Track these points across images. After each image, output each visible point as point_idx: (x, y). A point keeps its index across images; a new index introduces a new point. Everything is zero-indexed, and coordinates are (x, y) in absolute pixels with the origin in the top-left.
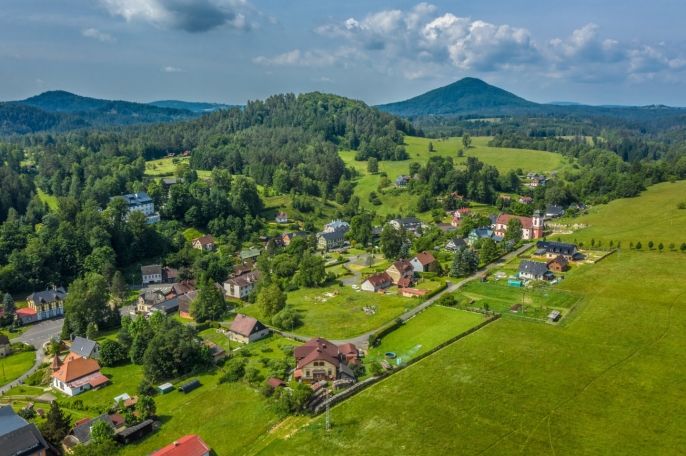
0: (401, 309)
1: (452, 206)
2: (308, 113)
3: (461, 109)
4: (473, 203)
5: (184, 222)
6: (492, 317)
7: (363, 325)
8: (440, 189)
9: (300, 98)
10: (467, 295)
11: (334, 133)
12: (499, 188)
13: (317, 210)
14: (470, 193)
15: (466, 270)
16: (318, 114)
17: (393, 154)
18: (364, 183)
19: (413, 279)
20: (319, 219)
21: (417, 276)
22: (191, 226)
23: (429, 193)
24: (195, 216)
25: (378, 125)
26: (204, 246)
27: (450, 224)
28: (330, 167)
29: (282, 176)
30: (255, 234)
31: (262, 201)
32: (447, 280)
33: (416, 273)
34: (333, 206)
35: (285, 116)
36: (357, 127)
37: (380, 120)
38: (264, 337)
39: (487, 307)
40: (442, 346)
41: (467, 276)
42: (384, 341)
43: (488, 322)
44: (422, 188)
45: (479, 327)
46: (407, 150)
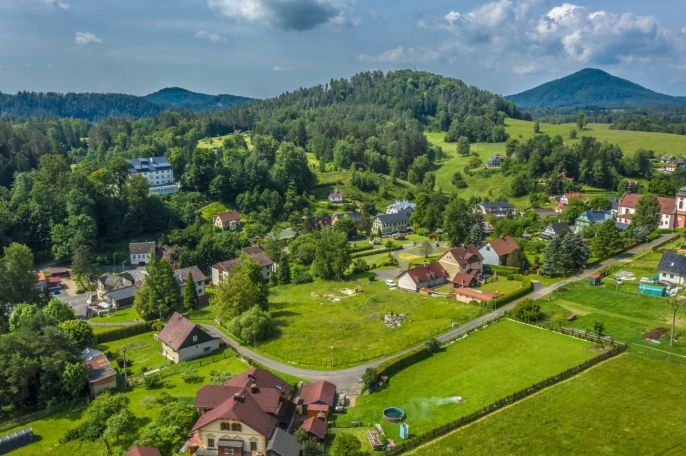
0: (447, 321)
1: (557, 190)
2: (395, 90)
3: (578, 103)
4: (585, 188)
5: (209, 194)
6: (608, 348)
7: (373, 346)
8: (542, 169)
9: (388, 76)
10: (565, 304)
11: (423, 113)
12: (623, 172)
13: (382, 190)
14: (583, 174)
15: (567, 266)
16: (407, 91)
17: (490, 134)
18: (449, 165)
19: (478, 275)
20: (383, 200)
21: (487, 270)
22: (217, 200)
23: (528, 173)
24: (221, 188)
25: (475, 104)
26: (226, 224)
27: (552, 210)
28: (408, 144)
29: (344, 148)
30: (297, 213)
31: (316, 176)
32: (534, 279)
33: (485, 267)
34: (403, 186)
35: (369, 94)
36: (450, 105)
37: (478, 99)
38: (209, 354)
39: (600, 329)
40: (501, 404)
41: (568, 276)
42: (395, 380)
43: (600, 359)
44: (520, 169)
45: (582, 368)
46: (507, 130)
